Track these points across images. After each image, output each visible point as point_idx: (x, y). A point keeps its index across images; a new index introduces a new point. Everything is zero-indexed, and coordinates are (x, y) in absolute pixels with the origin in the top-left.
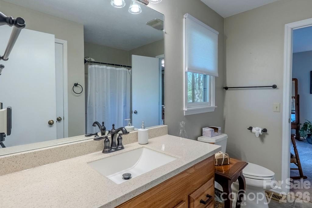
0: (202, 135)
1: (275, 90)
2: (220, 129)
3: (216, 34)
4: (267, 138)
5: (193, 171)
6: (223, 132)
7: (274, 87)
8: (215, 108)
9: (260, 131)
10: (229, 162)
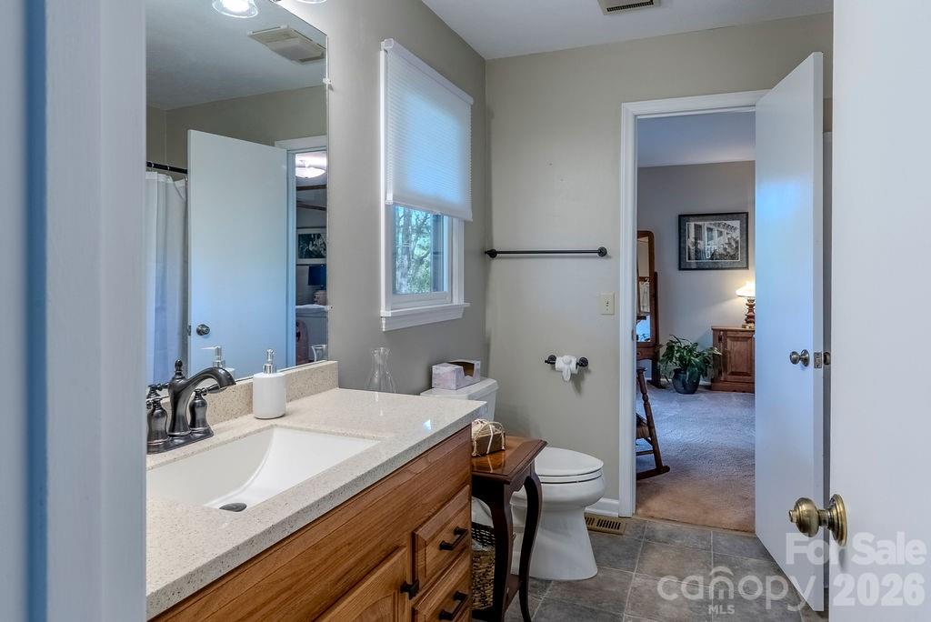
0: (430, 387)
1: (602, 261)
2: (479, 367)
3: (465, 103)
4: (589, 381)
5: (421, 466)
6: (485, 374)
7: (602, 252)
8: (465, 308)
9: (573, 365)
10: (503, 444)
